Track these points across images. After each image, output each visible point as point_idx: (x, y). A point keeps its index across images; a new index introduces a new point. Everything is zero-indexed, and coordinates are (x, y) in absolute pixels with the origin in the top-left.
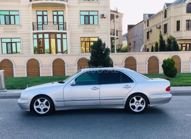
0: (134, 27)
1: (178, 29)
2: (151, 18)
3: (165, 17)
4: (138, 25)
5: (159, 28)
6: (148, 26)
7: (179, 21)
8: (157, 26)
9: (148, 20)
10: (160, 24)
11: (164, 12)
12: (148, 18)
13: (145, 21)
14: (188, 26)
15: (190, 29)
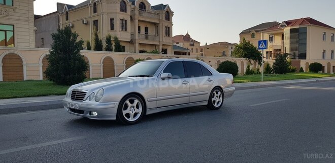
0: (39, 19)
1: (112, 27)
2: (73, 10)
3: (95, 11)
4: (49, 16)
5: (85, 24)
6: (67, 19)
7: (113, 19)
8: (83, 21)
9: (67, 13)
10: (87, 19)
11: (92, 6)
12: (68, 10)
13: (63, 13)
14: (122, 27)
15: (124, 29)
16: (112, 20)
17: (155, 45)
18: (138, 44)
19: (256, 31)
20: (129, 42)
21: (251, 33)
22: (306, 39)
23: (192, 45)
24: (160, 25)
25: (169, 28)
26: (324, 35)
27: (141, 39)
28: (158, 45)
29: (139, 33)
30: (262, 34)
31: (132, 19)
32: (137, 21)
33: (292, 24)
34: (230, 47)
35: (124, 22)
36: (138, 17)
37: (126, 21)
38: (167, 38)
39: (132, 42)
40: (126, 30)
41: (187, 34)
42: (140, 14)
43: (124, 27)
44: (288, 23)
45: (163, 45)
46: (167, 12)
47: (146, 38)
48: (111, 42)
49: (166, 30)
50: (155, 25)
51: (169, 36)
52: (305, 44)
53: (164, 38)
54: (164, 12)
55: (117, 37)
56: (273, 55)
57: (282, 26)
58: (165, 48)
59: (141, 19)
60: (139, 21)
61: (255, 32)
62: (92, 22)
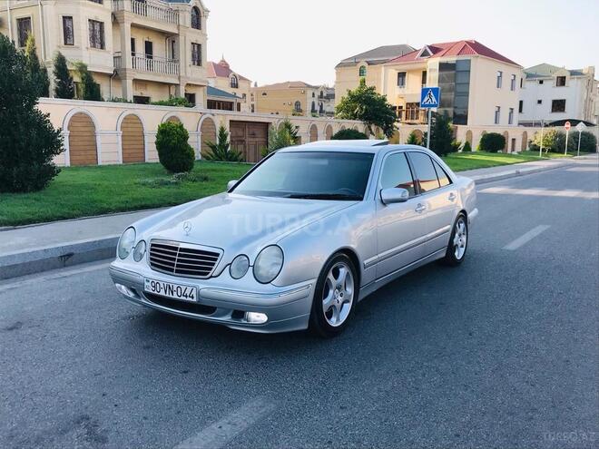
7: (71, 18)
14: (93, 38)
15: (98, 45)
16: (67, 19)
17: (169, 85)
18: (131, 81)
19: (369, 63)
20: (110, 76)
21: (359, 65)
22: (468, 84)
23: (235, 85)
24: (181, 38)
25: (199, 46)
26: (499, 78)
27: (137, 69)
28: (177, 85)
29: (133, 54)
30: (383, 68)
31: (116, 20)
32: (127, 26)
33: (442, 53)
34: (310, 93)
35: (97, 27)
36: (130, 18)
37: (102, 24)
38: (196, 68)
39: (116, 76)
40: (102, 46)
41: (223, 61)
42: (135, 10)
43: (97, 39)
44: (435, 50)
45: (188, 85)
46: (196, 9)
47: (150, 67)
48: (68, 75)
49: (193, 51)
50: (170, 38)
51: (199, 64)
52: (467, 94)
53: (189, 69)
54: (190, 9)
55: (84, 62)
56: (404, 113)
57: (422, 55)
58: (191, 91)
59: (137, 21)
60: (133, 26)
61: (366, 65)
62: (15, 22)
